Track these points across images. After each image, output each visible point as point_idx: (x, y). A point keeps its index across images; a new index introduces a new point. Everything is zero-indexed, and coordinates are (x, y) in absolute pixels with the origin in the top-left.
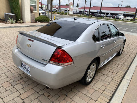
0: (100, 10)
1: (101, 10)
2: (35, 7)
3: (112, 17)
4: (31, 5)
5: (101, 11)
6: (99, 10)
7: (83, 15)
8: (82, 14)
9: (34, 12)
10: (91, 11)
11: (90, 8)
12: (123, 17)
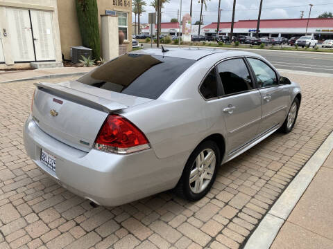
0: (256, 29)
1: (258, 28)
2: (124, 30)
3: (287, 42)
4: (120, 29)
5: (258, 31)
6: (253, 29)
7: (216, 43)
8: (213, 40)
9: (125, 41)
10: (236, 31)
11: (232, 24)
12: (316, 41)
